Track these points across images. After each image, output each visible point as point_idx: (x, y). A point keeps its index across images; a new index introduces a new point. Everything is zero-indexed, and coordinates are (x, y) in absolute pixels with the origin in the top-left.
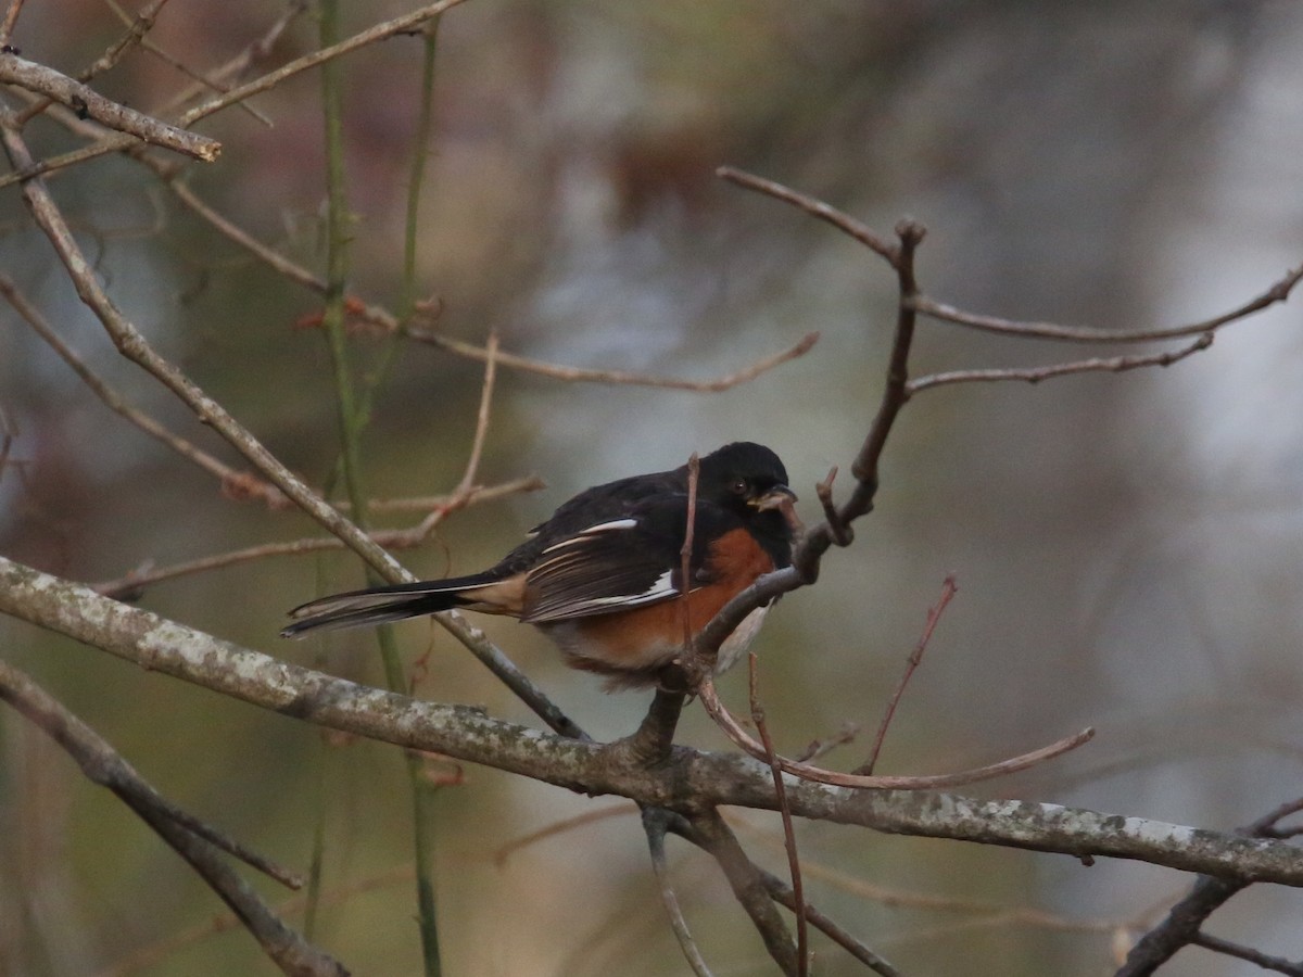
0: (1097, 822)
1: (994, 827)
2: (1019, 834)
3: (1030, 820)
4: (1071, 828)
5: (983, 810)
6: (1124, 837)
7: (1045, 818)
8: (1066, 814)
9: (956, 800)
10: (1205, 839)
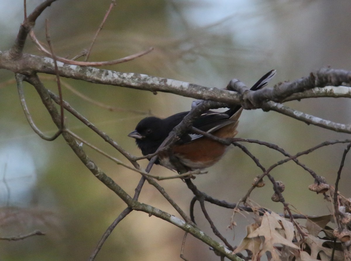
0: (158, 80)
1: (125, 81)
2: (133, 84)
3: (137, 79)
4: (150, 82)
5: (122, 76)
6: (167, 86)
7: (142, 79)
8: (148, 78)
9: (113, 73)
10: (193, 87)
